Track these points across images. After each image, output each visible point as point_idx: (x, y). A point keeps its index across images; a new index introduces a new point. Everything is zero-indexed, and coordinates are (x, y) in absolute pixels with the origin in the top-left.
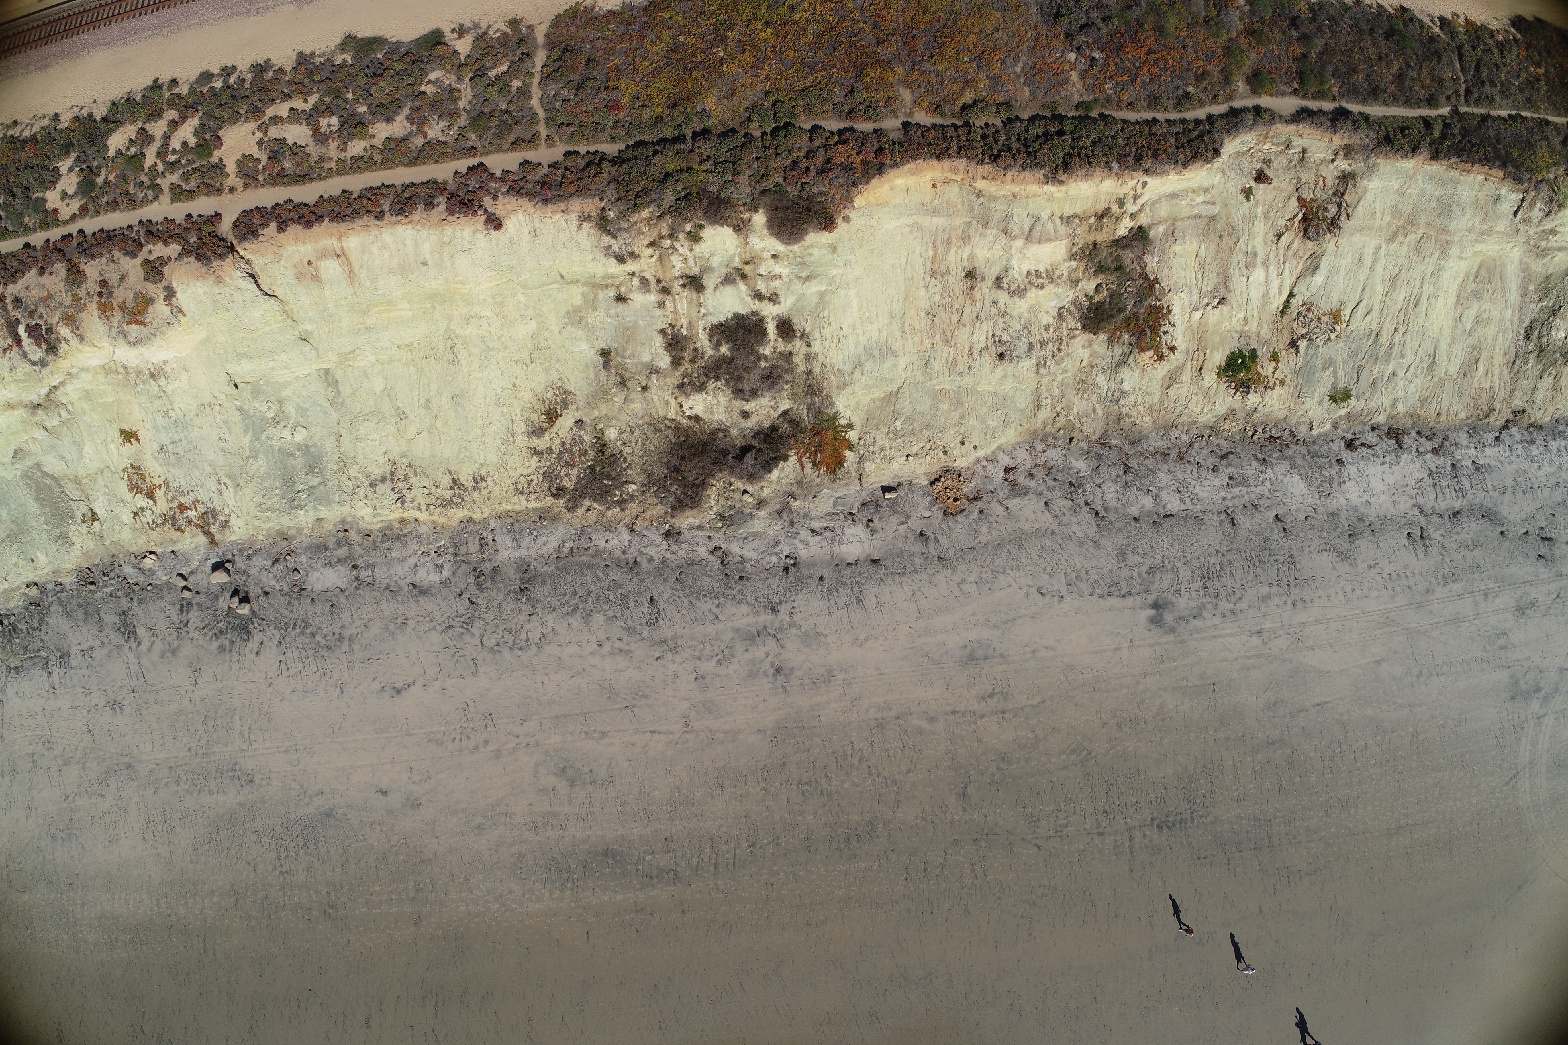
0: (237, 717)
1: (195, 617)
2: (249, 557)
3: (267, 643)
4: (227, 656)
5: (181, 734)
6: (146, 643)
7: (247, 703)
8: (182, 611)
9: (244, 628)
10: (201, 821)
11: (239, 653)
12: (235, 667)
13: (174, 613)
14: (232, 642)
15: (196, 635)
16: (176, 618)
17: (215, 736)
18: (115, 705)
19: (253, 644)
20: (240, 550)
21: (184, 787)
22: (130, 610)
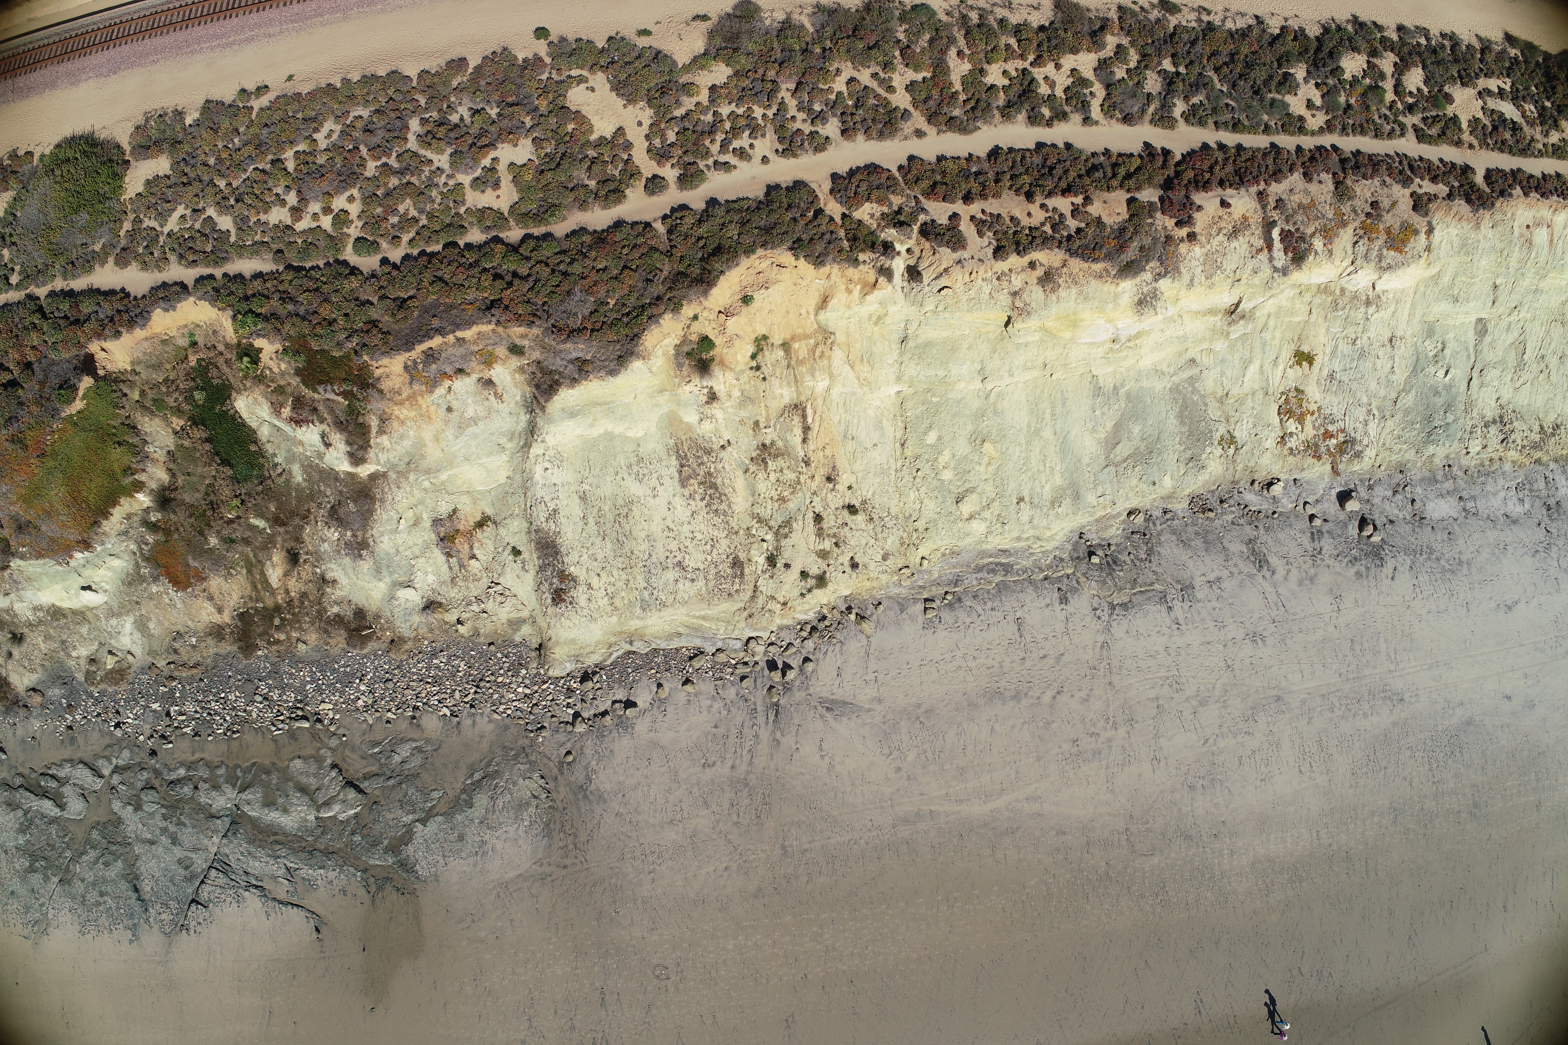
0: (1382, 640)
1: (1327, 544)
2: (1370, 488)
3: (1399, 568)
4: (1365, 582)
5: (1330, 661)
6: (1281, 572)
7: (1390, 626)
8: (1313, 539)
9: (1377, 554)
10: (1357, 744)
11: (1375, 578)
12: (1374, 592)
13: (1305, 540)
14: (1367, 568)
15: (1331, 562)
16: (1308, 546)
17: (1364, 660)
18: (1256, 637)
19: (1388, 570)
20: (1361, 480)
21: (1338, 713)
22: (1256, 538)
